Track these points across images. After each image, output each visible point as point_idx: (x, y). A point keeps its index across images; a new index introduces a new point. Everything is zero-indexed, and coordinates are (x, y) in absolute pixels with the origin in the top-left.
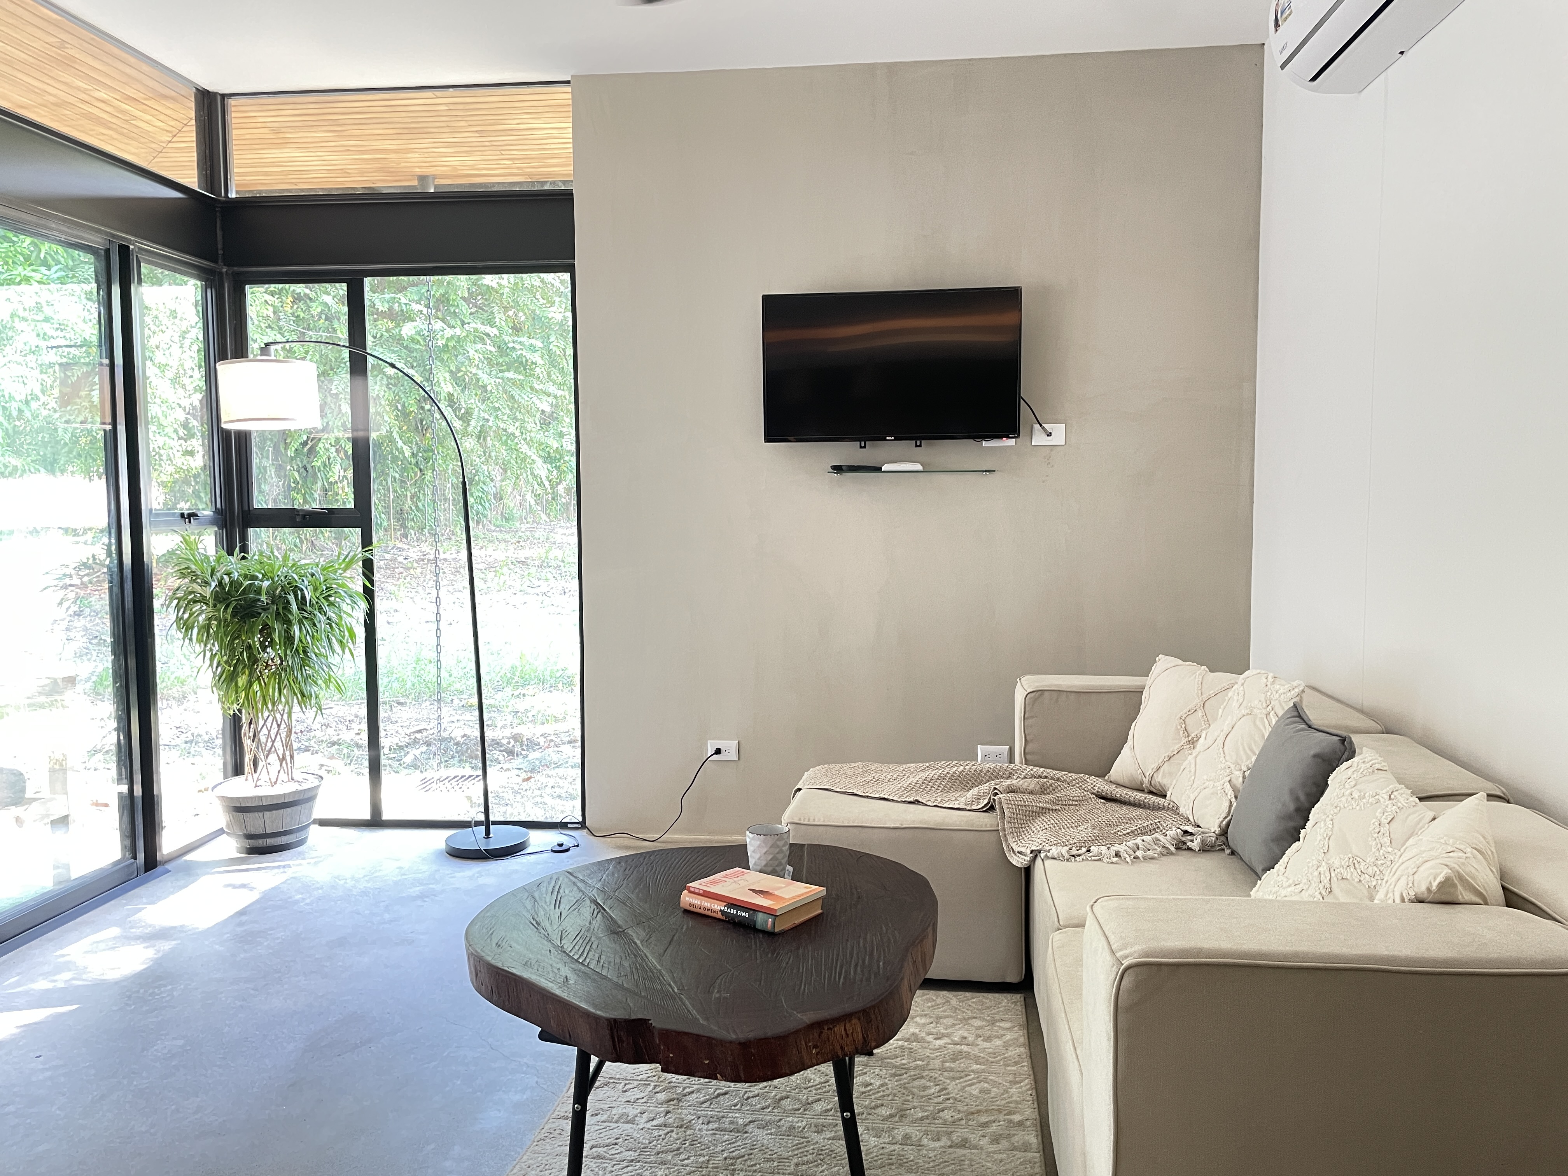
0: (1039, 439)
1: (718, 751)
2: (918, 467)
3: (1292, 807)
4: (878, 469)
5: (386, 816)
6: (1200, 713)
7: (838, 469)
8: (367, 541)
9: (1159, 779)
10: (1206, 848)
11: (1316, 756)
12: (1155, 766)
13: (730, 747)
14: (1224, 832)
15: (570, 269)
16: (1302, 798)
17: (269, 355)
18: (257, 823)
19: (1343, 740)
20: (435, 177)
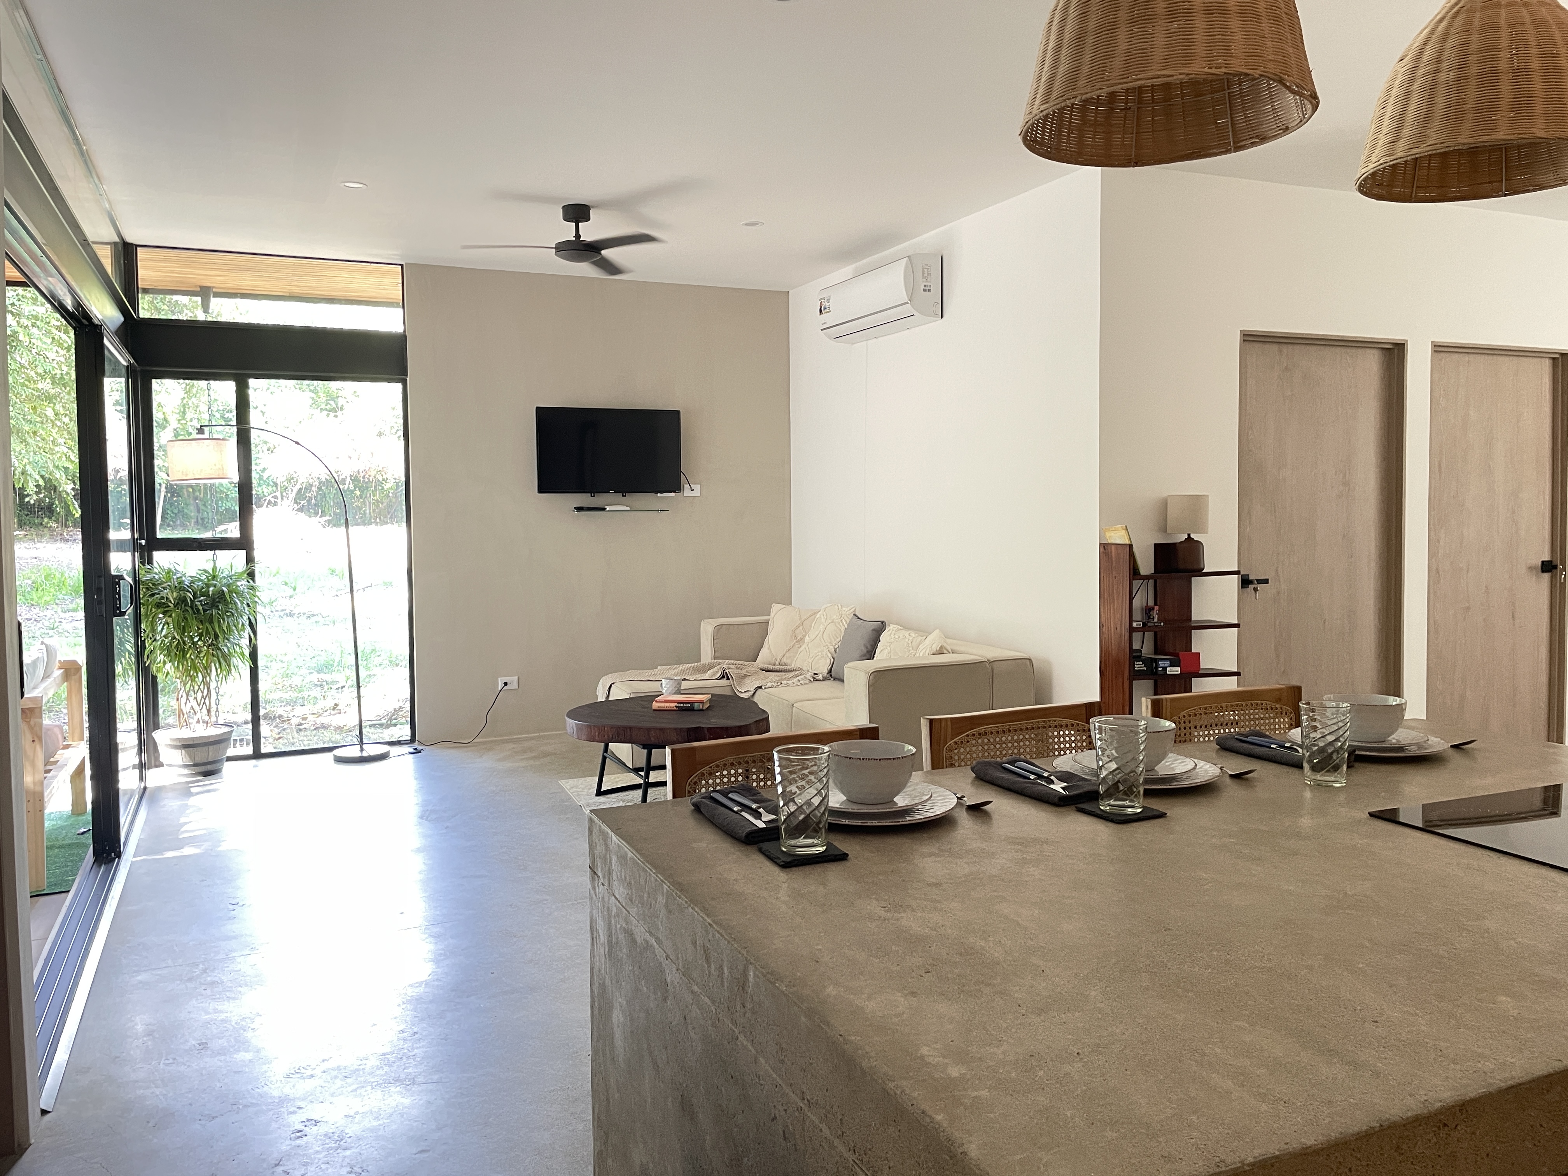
0: (687, 492)
1: (506, 684)
2: (628, 509)
3: (865, 651)
4: (604, 509)
5: (263, 751)
6: (801, 628)
7: (579, 509)
8: (250, 560)
9: (784, 660)
10: (824, 679)
11: (873, 630)
12: (782, 654)
13: (513, 680)
14: (830, 671)
15: (404, 383)
16: (869, 646)
17: (203, 433)
18: (201, 755)
19: (882, 622)
20: (214, 287)
